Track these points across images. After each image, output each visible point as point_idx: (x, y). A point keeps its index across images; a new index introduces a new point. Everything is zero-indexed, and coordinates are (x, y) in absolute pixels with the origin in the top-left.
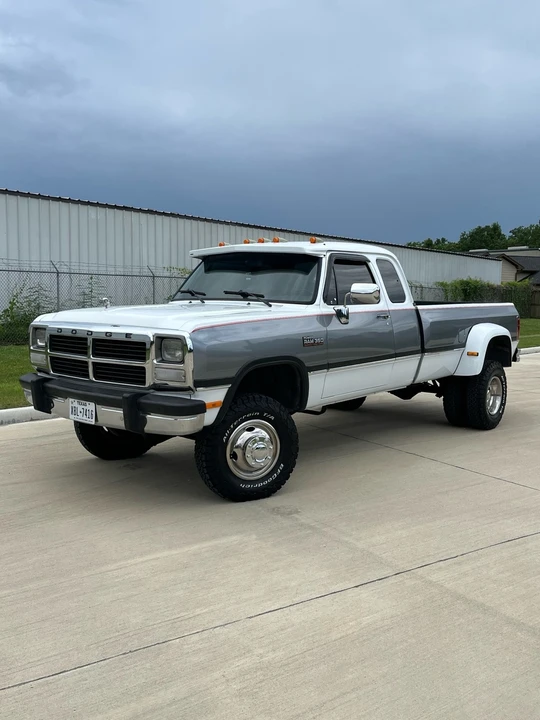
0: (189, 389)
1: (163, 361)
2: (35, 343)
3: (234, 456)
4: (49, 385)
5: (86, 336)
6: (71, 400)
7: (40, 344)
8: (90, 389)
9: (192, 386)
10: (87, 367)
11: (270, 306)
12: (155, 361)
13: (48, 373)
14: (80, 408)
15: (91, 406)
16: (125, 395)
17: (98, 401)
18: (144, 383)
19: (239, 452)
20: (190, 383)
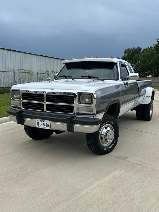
0: (95, 114)
1: (81, 103)
2: (13, 96)
3: (102, 138)
4: (23, 113)
5: (42, 93)
6: (37, 119)
7: (15, 97)
8: (44, 115)
9: (95, 113)
10: (44, 106)
11: (103, 81)
12: (78, 103)
13: (21, 109)
14: (42, 123)
15: (48, 122)
16: (68, 117)
17: (51, 120)
18: (72, 112)
19: (103, 136)
20: (95, 112)
